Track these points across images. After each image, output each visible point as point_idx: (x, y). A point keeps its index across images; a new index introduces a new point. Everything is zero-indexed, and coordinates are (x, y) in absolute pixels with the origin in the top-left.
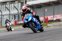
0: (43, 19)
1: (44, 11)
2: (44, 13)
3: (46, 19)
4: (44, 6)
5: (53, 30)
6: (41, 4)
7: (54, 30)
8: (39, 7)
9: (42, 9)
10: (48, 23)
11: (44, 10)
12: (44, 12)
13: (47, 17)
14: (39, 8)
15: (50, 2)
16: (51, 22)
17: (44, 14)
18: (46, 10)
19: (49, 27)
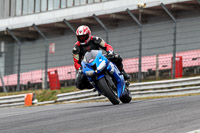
0: (44, 76)
1: (47, 52)
2: (46, 57)
3: (51, 77)
4: (45, 34)
6: (37, 29)
8: (30, 36)
9: (39, 44)
10: (59, 89)
11: (47, 47)
13: (56, 72)
14: (29, 40)
15: (64, 22)
16: (68, 85)
17: (46, 62)
18: (53, 48)
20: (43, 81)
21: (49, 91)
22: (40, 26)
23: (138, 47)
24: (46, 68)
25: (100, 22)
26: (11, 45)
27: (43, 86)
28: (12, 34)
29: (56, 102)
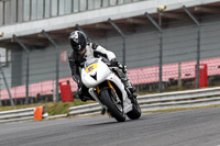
1: (57, 61)
2: (57, 66)
6: (47, 36)
8: (39, 44)
11: (58, 55)
12: (55, 63)
13: (68, 82)
14: (38, 47)
17: (57, 72)
18: (64, 56)
20: (54, 93)
21: (61, 103)
23: (158, 54)
24: (57, 78)
25: (116, 27)
26: (18, 53)
27: (55, 99)
28: (20, 41)
29: (69, 115)
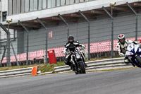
0: (45, 54)
1: (47, 37)
2: (47, 41)
3: (50, 55)
4: (46, 25)
5: (66, 80)
6: (40, 21)
7: (69, 79)
8: (35, 26)
9: (41, 32)
10: (56, 63)
11: (47, 34)
13: (53, 51)
14: (34, 29)
15: (58, 16)
17: (47, 44)
18: (51, 34)
19: (57, 72)
20: (45, 58)
21: (49, 64)
22: (41, 19)
23: (111, 33)
24: (46, 48)
25: (84, 16)
27: (45, 62)
29: (54, 72)
